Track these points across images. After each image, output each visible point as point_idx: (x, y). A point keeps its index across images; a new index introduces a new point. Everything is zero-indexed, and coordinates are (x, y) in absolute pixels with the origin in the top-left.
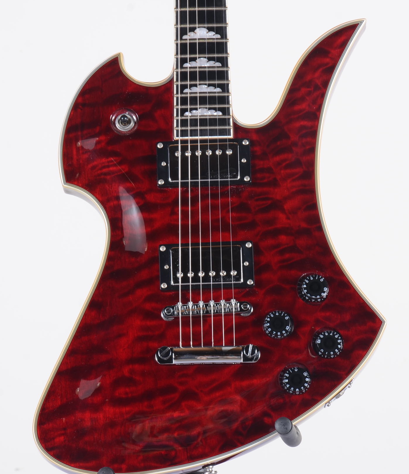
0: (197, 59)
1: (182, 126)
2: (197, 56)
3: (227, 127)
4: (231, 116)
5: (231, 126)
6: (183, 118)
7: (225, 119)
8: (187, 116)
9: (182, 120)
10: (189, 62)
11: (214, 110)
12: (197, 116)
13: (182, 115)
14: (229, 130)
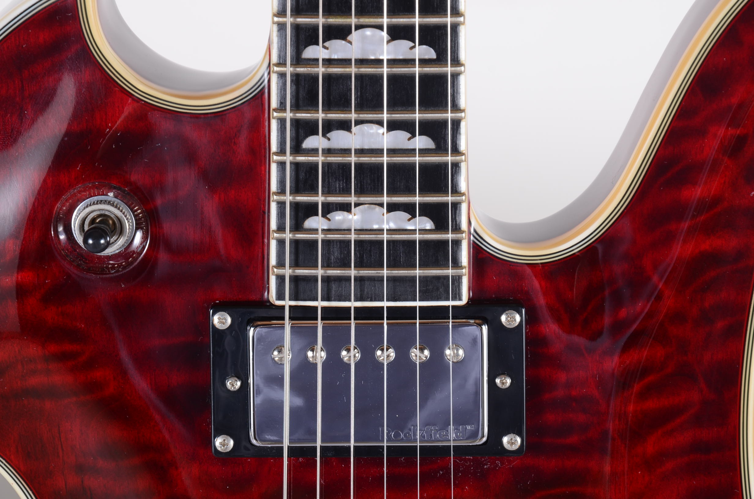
0: (350, 32)
1: (296, 264)
2: (353, 21)
3: (450, 272)
4: (463, 232)
5: (461, 267)
6: (300, 236)
7: (445, 243)
8: (315, 231)
9: (296, 243)
10: (324, 41)
11: (405, 211)
12: (350, 230)
13: (297, 227)
14: (457, 280)
